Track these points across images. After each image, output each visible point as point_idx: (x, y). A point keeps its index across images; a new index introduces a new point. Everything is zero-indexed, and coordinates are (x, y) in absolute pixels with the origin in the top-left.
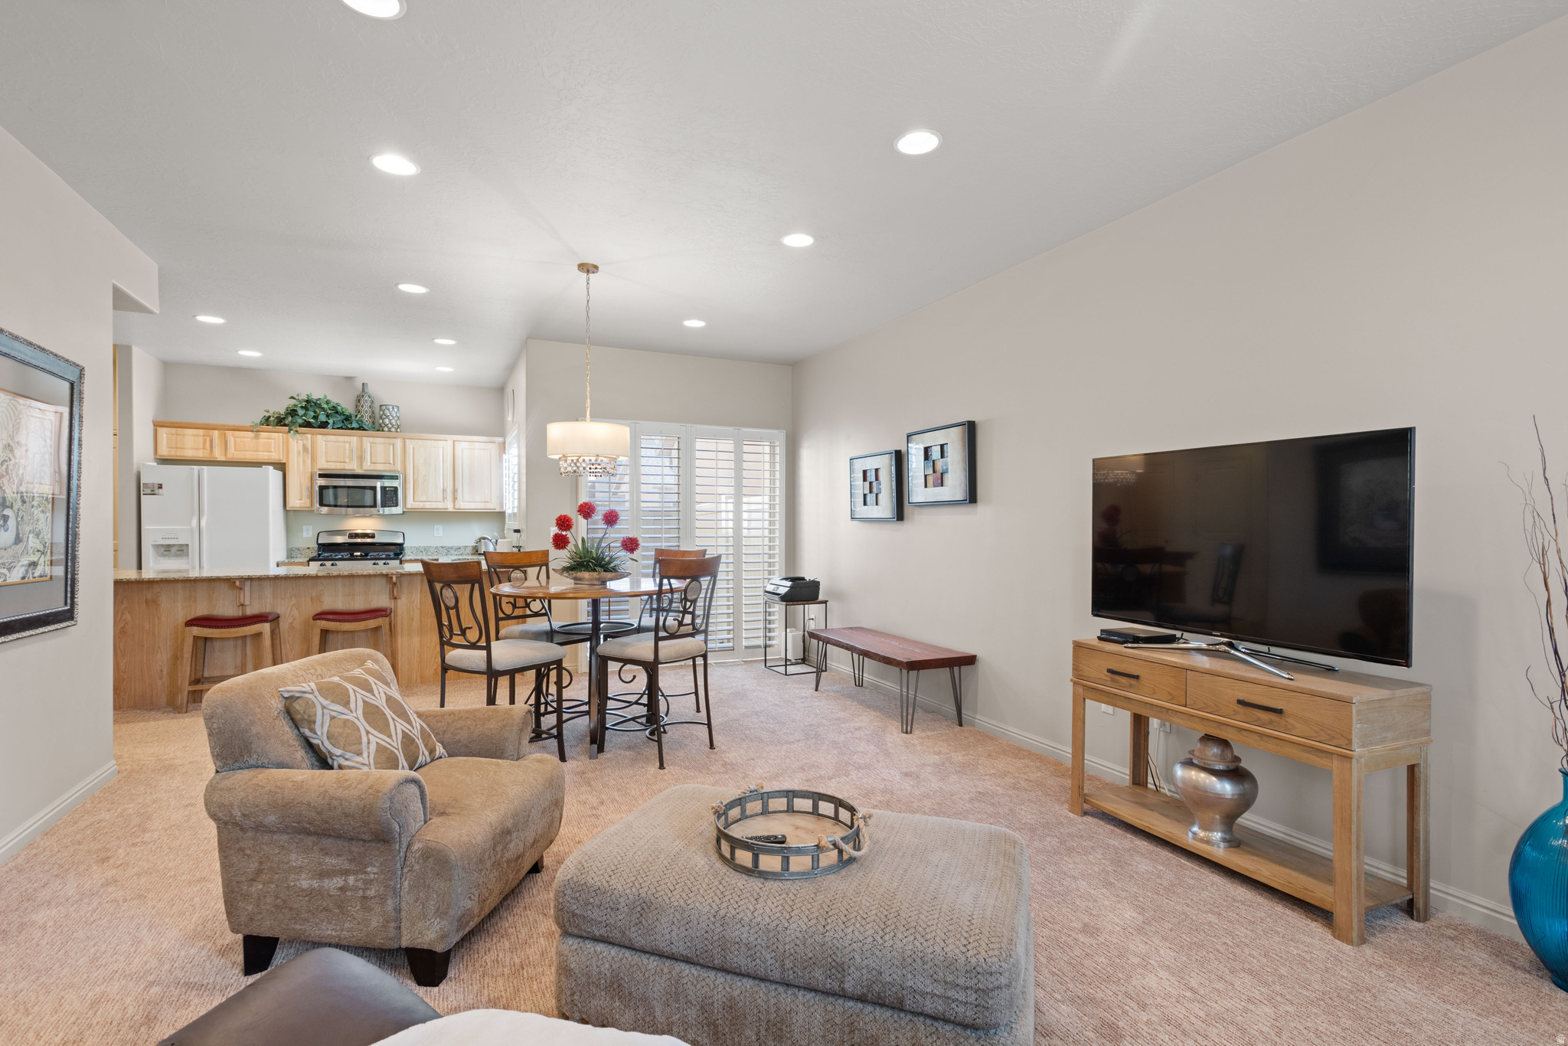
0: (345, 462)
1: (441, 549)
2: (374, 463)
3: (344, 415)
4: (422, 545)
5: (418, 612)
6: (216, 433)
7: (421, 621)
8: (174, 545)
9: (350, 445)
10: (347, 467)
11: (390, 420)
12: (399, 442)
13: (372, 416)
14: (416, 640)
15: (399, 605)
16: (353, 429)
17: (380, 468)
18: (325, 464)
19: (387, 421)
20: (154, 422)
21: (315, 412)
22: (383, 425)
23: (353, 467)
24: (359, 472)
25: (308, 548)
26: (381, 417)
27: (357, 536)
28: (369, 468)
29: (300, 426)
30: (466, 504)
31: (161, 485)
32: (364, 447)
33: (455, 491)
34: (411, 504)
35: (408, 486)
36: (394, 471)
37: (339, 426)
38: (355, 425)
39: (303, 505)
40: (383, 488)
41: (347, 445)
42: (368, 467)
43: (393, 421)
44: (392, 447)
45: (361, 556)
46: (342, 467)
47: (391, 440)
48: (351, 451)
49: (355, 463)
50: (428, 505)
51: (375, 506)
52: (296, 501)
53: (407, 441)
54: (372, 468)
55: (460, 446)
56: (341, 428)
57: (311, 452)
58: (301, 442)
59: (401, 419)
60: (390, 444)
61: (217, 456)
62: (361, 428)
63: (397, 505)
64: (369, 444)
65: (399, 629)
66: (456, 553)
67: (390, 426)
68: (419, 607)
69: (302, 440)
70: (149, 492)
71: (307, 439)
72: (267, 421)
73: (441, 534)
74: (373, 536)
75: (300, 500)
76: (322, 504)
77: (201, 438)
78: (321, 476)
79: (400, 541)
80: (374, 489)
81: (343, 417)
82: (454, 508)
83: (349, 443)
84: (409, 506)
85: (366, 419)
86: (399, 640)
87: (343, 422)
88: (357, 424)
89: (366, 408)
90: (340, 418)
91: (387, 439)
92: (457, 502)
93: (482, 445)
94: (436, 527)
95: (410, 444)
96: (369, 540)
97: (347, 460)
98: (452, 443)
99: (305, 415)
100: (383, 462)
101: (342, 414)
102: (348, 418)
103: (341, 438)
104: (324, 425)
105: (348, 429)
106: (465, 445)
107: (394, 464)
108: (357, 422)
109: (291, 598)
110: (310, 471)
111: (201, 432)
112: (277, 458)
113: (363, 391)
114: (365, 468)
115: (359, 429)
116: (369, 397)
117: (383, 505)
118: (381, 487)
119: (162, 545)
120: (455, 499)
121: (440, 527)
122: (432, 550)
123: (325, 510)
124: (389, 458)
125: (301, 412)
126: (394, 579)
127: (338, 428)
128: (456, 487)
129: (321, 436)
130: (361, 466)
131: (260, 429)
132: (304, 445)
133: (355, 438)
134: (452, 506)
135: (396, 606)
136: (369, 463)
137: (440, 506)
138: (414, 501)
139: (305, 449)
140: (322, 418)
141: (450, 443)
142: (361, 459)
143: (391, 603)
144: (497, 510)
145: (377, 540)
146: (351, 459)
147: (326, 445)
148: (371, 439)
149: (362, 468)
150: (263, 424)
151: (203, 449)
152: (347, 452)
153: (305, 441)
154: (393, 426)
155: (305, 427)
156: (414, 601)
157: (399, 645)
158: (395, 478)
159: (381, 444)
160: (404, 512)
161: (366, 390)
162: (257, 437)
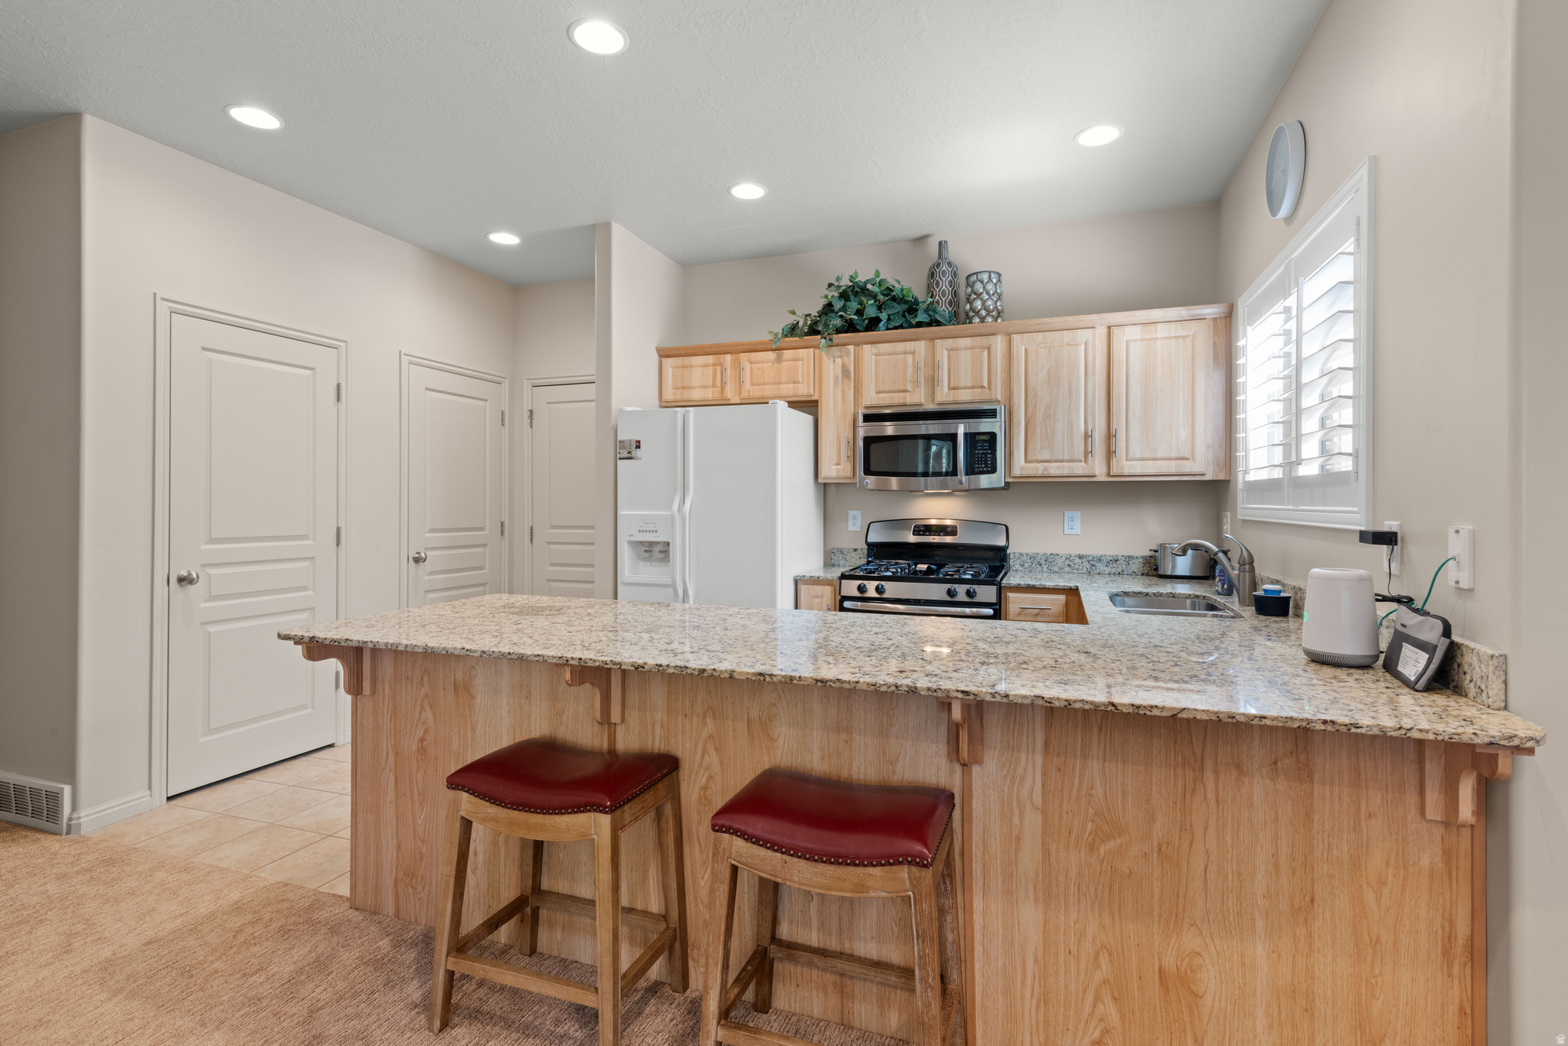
0: (905, 391)
1: (1077, 560)
2: (954, 389)
3: (907, 302)
4: (1041, 551)
5: (1038, 819)
6: (728, 357)
7: (1046, 854)
8: (658, 543)
9: (914, 358)
10: (909, 401)
11: (984, 302)
12: (999, 343)
13: (954, 302)
14: (1030, 916)
15: (976, 784)
16: (920, 325)
17: (965, 398)
18: (874, 398)
19: (978, 304)
20: (658, 350)
21: (861, 303)
22: (971, 314)
23: (918, 398)
24: (930, 407)
25: (855, 550)
26: (968, 300)
27: (928, 530)
28: (945, 399)
29: (838, 331)
30: (1133, 465)
31: (639, 442)
32: (938, 357)
33: (1110, 436)
34: (1021, 466)
35: (1015, 431)
36: (990, 402)
37: (898, 324)
38: (922, 317)
39: (841, 474)
40: (970, 437)
41: (910, 358)
42: (945, 397)
43: (989, 302)
44: (986, 353)
45: (929, 571)
46: (901, 401)
47: (985, 340)
48: (917, 368)
49: (923, 389)
50: (1054, 469)
51: (954, 472)
52: (835, 468)
53: (1016, 338)
54: (951, 399)
55: (1121, 337)
56: (901, 327)
57: (853, 376)
58: (839, 361)
59: (1004, 297)
60: (982, 348)
61: (729, 396)
62: (934, 323)
63: (993, 470)
64: (946, 353)
65: (977, 867)
66: (1108, 570)
67: (983, 313)
68: (1038, 800)
69: (842, 357)
70: (626, 455)
71: (848, 353)
72: (793, 330)
73: (1077, 528)
74: (952, 531)
75: (838, 464)
76: (868, 471)
77: (710, 370)
78: (868, 418)
79: (1002, 542)
80: (953, 437)
81: (906, 307)
82: (1109, 475)
83: (913, 353)
84: (1017, 472)
85: (944, 309)
86: (978, 904)
87: (904, 316)
88: (925, 316)
89: (945, 285)
90: (899, 308)
91: (978, 339)
92: (1114, 462)
93: (1173, 330)
94: (1068, 514)
95: (1020, 343)
96: (948, 539)
97: (909, 388)
98: (1104, 330)
99: (844, 308)
100: (969, 384)
101: (901, 300)
102: (912, 308)
103: (900, 347)
104: (873, 324)
105: (911, 326)
106: (1133, 333)
107: (990, 388)
108: (926, 311)
109: (704, 717)
110: (852, 412)
111: (710, 359)
112: (805, 392)
113: (939, 257)
114: (939, 398)
115: (929, 324)
116: (950, 264)
117: (971, 471)
118: (966, 435)
119: (641, 543)
120: (1110, 454)
121: (1077, 515)
122: (1060, 562)
123: (871, 480)
124: (981, 373)
125: (838, 305)
126: (957, 713)
127: (896, 328)
128: (1114, 426)
129: (869, 346)
130: (933, 395)
131: (783, 345)
132: (844, 365)
133: (923, 343)
134: (1104, 470)
135: (967, 787)
136: (946, 390)
137: (1079, 469)
138: (1026, 461)
139: (845, 371)
140: (871, 311)
141: (1101, 331)
142: (932, 382)
143: (952, 772)
144: (1209, 477)
145: (962, 538)
146: (917, 384)
147: (876, 361)
148: (950, 341)
149: (933, 400)
150: (786, 336)
151: (713, 386)
152: (910, 370)
153: (845, 358)
154: (989, 312)
155: (846, 332)
156: (1023, 779)
157: (977, 919)
158: (992, 414)
159: (966, 349)
160: (1007, 484)
161: (944, 254)
162: (779, 360)
